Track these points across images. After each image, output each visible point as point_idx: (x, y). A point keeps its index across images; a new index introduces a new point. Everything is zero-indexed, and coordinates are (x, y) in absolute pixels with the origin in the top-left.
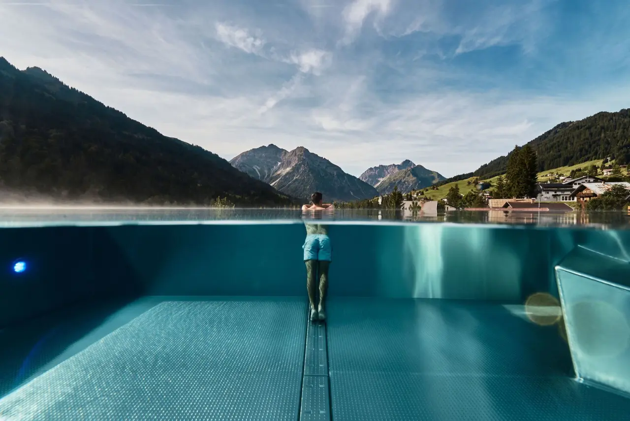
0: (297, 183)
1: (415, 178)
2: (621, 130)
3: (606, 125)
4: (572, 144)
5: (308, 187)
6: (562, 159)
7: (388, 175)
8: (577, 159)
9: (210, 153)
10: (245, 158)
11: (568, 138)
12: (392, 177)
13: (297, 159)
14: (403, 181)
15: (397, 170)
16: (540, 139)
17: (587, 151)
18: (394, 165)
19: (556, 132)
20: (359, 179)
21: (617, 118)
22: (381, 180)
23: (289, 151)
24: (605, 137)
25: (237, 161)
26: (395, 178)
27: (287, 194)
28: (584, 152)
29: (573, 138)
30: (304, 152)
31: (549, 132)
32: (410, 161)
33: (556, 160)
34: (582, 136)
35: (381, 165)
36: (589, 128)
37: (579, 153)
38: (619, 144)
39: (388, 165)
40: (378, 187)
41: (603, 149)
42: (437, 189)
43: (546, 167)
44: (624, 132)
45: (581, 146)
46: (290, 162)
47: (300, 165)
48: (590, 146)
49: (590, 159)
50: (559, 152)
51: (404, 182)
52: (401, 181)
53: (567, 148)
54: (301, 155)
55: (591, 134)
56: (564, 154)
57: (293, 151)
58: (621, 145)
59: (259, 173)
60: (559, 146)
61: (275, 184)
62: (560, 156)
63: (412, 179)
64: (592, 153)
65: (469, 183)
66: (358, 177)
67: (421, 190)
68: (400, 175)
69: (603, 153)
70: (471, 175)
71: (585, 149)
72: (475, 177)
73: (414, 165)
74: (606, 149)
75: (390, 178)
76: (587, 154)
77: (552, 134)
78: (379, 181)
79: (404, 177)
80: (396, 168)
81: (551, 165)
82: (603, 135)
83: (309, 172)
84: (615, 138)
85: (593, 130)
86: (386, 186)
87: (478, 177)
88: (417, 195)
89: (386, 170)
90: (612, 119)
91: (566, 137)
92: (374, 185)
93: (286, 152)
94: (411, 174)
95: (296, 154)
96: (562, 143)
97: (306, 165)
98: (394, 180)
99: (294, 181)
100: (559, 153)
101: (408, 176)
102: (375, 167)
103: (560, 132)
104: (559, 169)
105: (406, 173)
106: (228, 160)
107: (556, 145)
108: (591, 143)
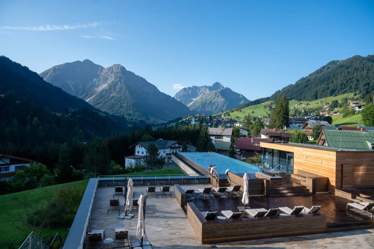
0: (113, 100)
1: (223, 99)
2: (366, 71)
3: (358, 66)
4: (337, 79)
5: (125, 104)
6: (329, 90)
7: (200, 96)
8: (339, 91)
9: (19, 65)
10: (58, 72)
11: (334, 74)
12: (204, 97)
13: (113, 76)
14: (213, 101)
15: (208, 91)
16: (317, 73)
17: (345, 85)
18: (205, 86)
19: (328, 68)
20: (173, 98)
21: (365, 61)
22: (194, 99)
23: (106, 68)
24: (356, 76)
25: (49, 75)
26: (207, 99)
27: (103, 111)
28: (343, 86)
29: (338, 74)
30: (121, 69)
31: (324, 67)
32: (219, 83)
33: (325, 91)
34: (343, 73)
35: (194, 86)
36: (348, 68)
37: (340, 87)
38: (364, 82)
39: (200, 86)
40: (191, 106)
41: (355, 85)
42: (241, 111)
43: (318, 97)
44: (367, 73)
45: (342, 82)
46: (107, 79)
47: (117, 83)
48: (347, 82)
49: (347, 92)
50: (328, 84)
51: (214, 103)
52: (211, 101)
53: (333, 82)
54: (118, 73)
55: (348, 73)
56: (331, 86)
57: (110, 68)
58: (365, 83)
59: (72, 88)
60: (328, 80)
61: (91, 99)
62: (328, 88)
63: (221, 100)
64: (349, 87)
65: (265, 107)
66: (172, 97)
67: (228, 111)
68: (210, 96)
69: (355, 88)
70: (268, 99)
71: (344, 84)
72: (271, 102)
73: (223, 87)
74: (357, 85)
75: (201, 98)
76: (345, 88)
77: (326, 69)
78: (192, 101)
79: (215, 98)
80: (208, 89)
81: (322, 94)
82: (355, 74)
83: (126, 89)
84: (362, 77)
85: (350, 69)
86: (198, 105)
87: (273, 102)
88: (225, 116)
89: (199, 90)
90: (361, 62)
91: (333, 74)
92: (187, 104)
93: (102, 68)
94: (220, 96)
95: (112, 71)
96: (330, 79)
97: (123, 82)
98: (206, 100)
99: (111, 98)
100: (328, 86)
101: (218, 97)
102: (189, 88)
103: (331, 68)
104: (327, 98)
105: (216, 94)
106: (39, 73)
107: (327, 79)
108: (348, 80)
